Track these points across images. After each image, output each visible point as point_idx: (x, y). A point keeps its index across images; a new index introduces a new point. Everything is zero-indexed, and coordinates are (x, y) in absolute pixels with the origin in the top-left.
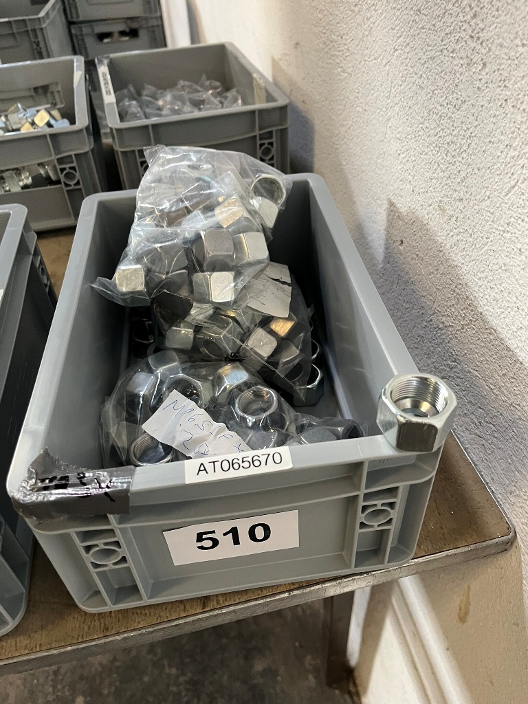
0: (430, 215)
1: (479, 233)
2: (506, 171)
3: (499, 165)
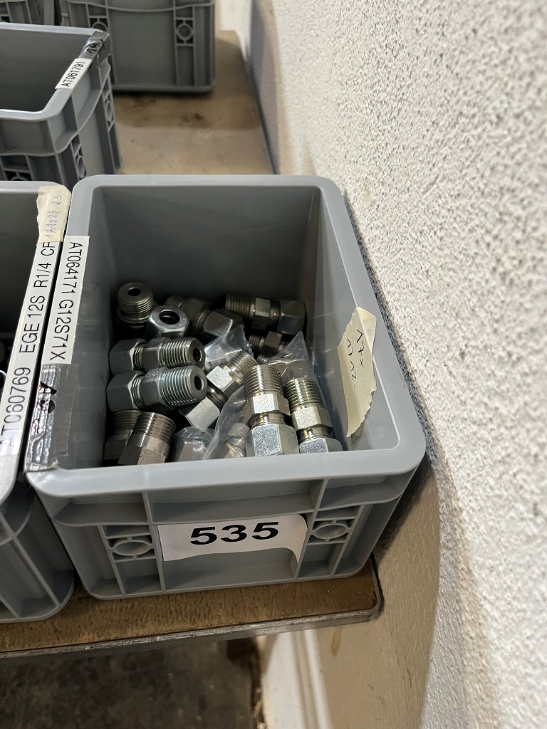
1: (395, 233)
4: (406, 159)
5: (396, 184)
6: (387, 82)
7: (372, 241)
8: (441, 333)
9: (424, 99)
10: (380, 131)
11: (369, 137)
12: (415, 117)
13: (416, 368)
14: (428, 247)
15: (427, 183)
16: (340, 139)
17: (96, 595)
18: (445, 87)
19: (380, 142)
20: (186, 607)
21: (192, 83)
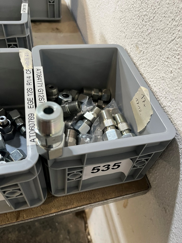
0: (132, 49)
1: (153, 60)
2: (170, 32)
3: (167, 28)
4: (158, 33)
5: (153, 43)
6: (147, 8)
7: (141, 64)
8: (179, 91)
9: (167, 12)
10: (144, 25)
11: (138, 28)
12: (162, 18)
13: (166, 105)
14: (171, 62)
15: (170, 40)
16: (122, 31)
17: (56, 195)
18: (178, 7)
19: (144, 29)
20: (86, 196)
21: (54, 17)
